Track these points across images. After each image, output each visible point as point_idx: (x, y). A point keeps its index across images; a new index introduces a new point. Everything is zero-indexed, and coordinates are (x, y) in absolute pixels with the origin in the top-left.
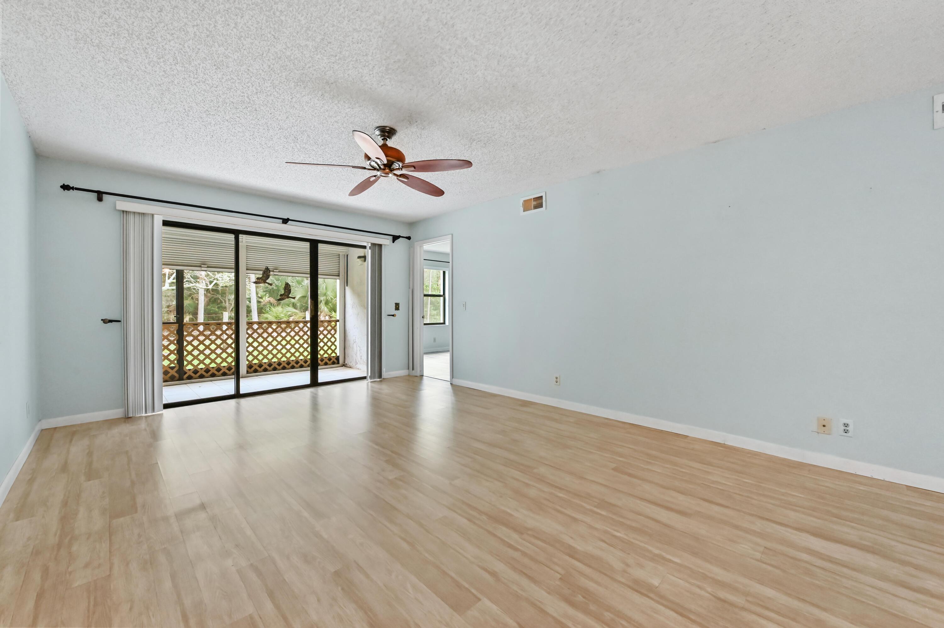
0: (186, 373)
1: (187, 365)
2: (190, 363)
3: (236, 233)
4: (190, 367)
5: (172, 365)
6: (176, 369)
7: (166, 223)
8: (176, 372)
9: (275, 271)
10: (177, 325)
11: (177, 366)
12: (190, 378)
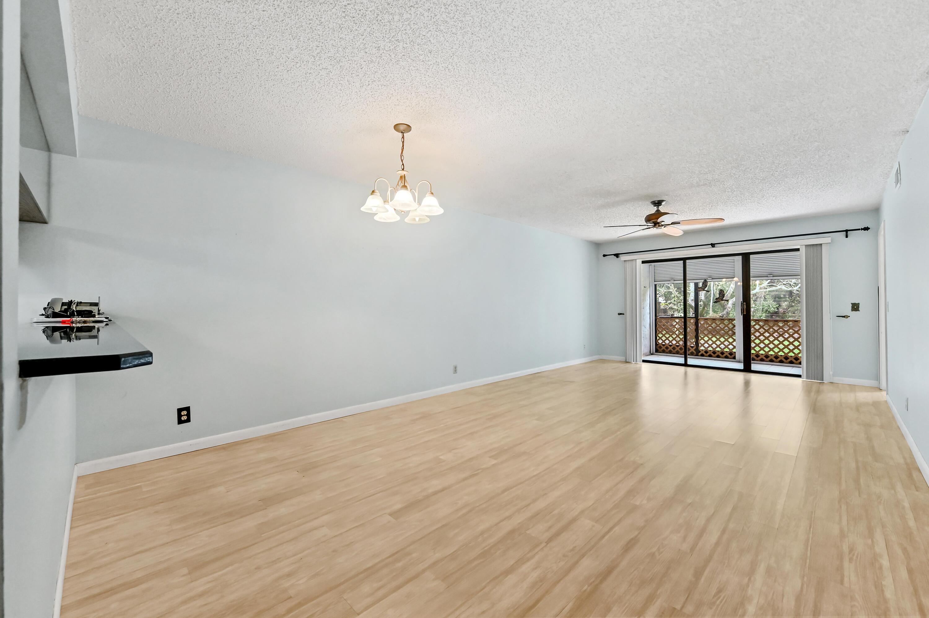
0: (700, 352)
1: (701, 346)
2: (703, 345)
3: (684, 260)
4: (702, 348)
5: (692, 345)
6: (694, 348)
7: (643, 262)
8: (694, 350)
9: (768, 276)
10: (695, 319)
11: (695, 346)
12: (702, 355)
